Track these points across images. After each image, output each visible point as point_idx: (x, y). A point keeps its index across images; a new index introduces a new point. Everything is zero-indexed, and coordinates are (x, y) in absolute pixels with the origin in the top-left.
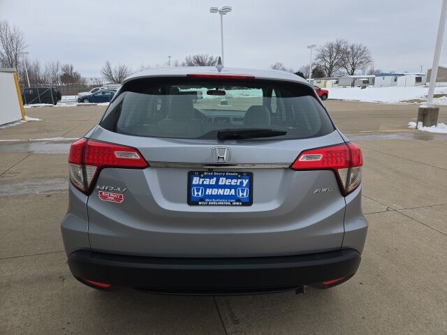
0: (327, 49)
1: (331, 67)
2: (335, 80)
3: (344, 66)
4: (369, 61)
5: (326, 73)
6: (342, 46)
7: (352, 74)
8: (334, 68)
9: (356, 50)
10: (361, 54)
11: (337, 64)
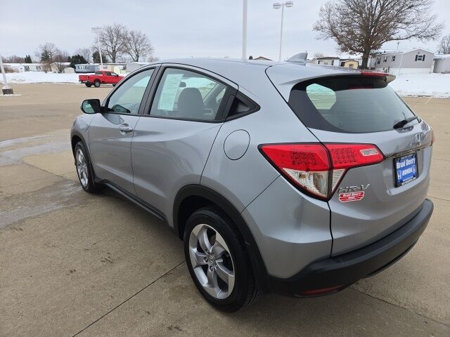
0: (106, 33)
1: (114, 52)
2: (122, 66)
3: (127, 51)
4: (150, 49)
5: (109, 58)
6: (122, 32)
7: (137, 61)
8: (118, 54)
9: (136, 37)
10: (142, 41)
11: (119, 49)
